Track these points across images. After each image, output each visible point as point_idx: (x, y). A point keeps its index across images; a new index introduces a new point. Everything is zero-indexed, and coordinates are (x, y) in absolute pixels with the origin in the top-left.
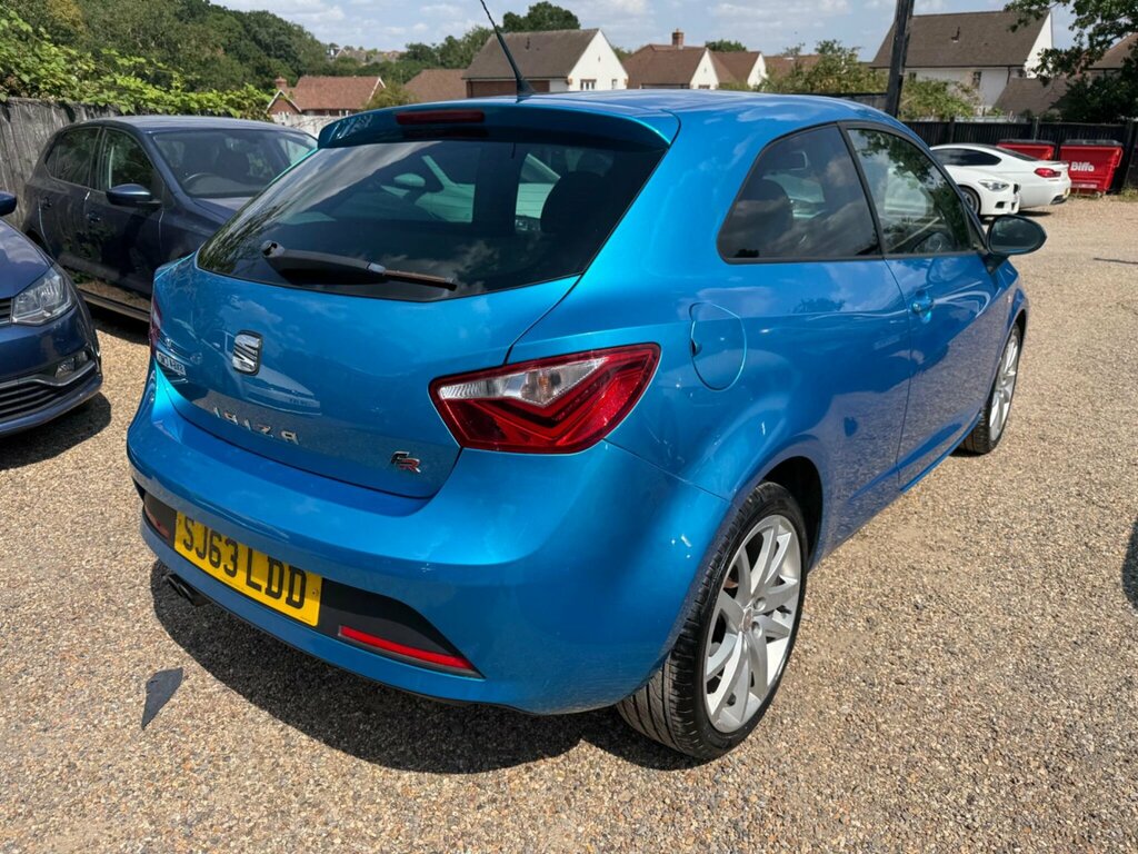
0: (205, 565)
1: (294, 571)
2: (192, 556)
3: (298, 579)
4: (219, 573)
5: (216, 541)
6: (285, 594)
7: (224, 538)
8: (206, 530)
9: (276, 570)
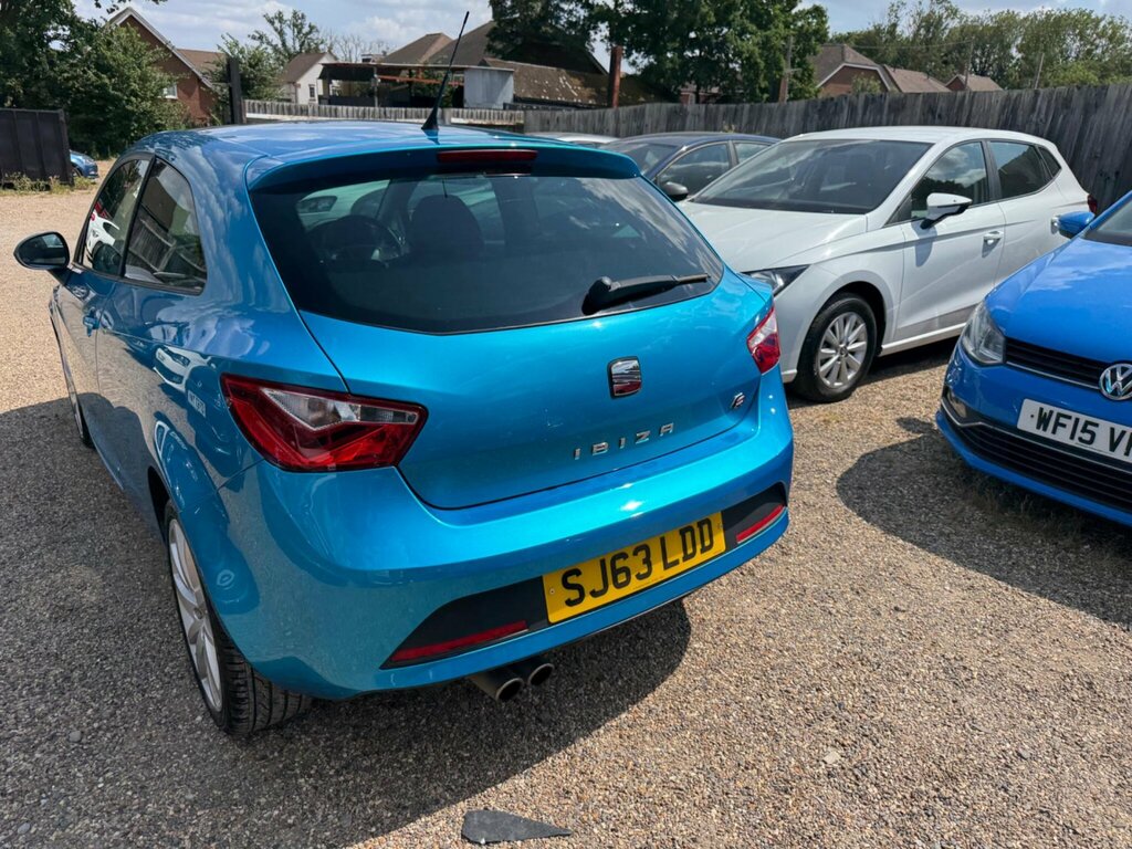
0: (613, 594)
1: (700, 525)
2: (589, 603)
3: (705, 528)
4: (635, 585)
5: (620, 564)
6: (699, 547)
7: (630, 552)
8: (603, 563)
9: (688, 535)
